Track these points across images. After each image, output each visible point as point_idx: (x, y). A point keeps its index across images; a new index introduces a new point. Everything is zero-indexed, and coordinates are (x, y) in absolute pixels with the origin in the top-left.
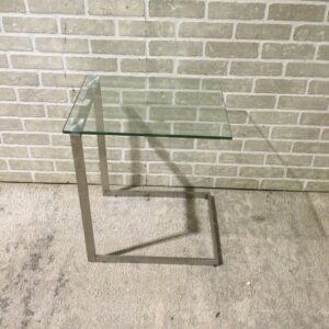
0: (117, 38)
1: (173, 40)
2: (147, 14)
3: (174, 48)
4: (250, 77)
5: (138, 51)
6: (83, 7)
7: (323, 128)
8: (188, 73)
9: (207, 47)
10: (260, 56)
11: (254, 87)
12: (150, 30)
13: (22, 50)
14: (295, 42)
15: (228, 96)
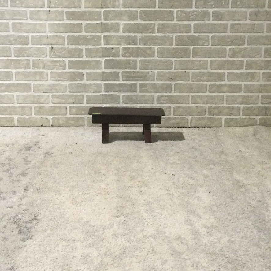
0: (83, 9)
1: (119, 10)
3: (119, 15)
4: (171, 35)
7: (226, 72)
8: (130, 32)
10: (175, 19)
11: (174, 42)
13: (20, 20)
14: (197, 9)
15: (157, 49)
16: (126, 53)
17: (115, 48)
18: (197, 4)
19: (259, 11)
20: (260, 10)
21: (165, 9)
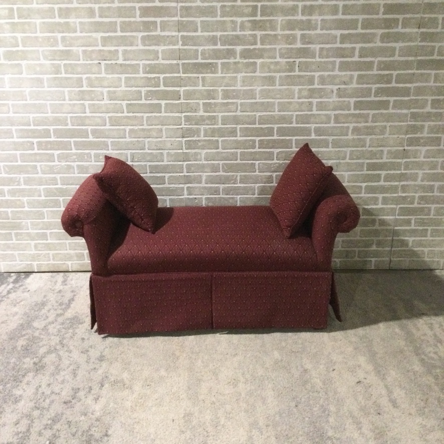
0: (165, 163)
1: (201, 162)
2: (184, 148)
3: (202, 168)
4: (253, 185)
5: (178, 170)
6: (145, 145)
8: (212, 183)
9: (223, 167)
10: (257, 171)
11: (256, 191)
12: (186, 158)
14: (278, 162)
15: (240, 198)
16: (208, 203)
17: (198, 198)
18: (279, 156)
19: (340, 163)
20: (342, 161)
21: (247, 162)
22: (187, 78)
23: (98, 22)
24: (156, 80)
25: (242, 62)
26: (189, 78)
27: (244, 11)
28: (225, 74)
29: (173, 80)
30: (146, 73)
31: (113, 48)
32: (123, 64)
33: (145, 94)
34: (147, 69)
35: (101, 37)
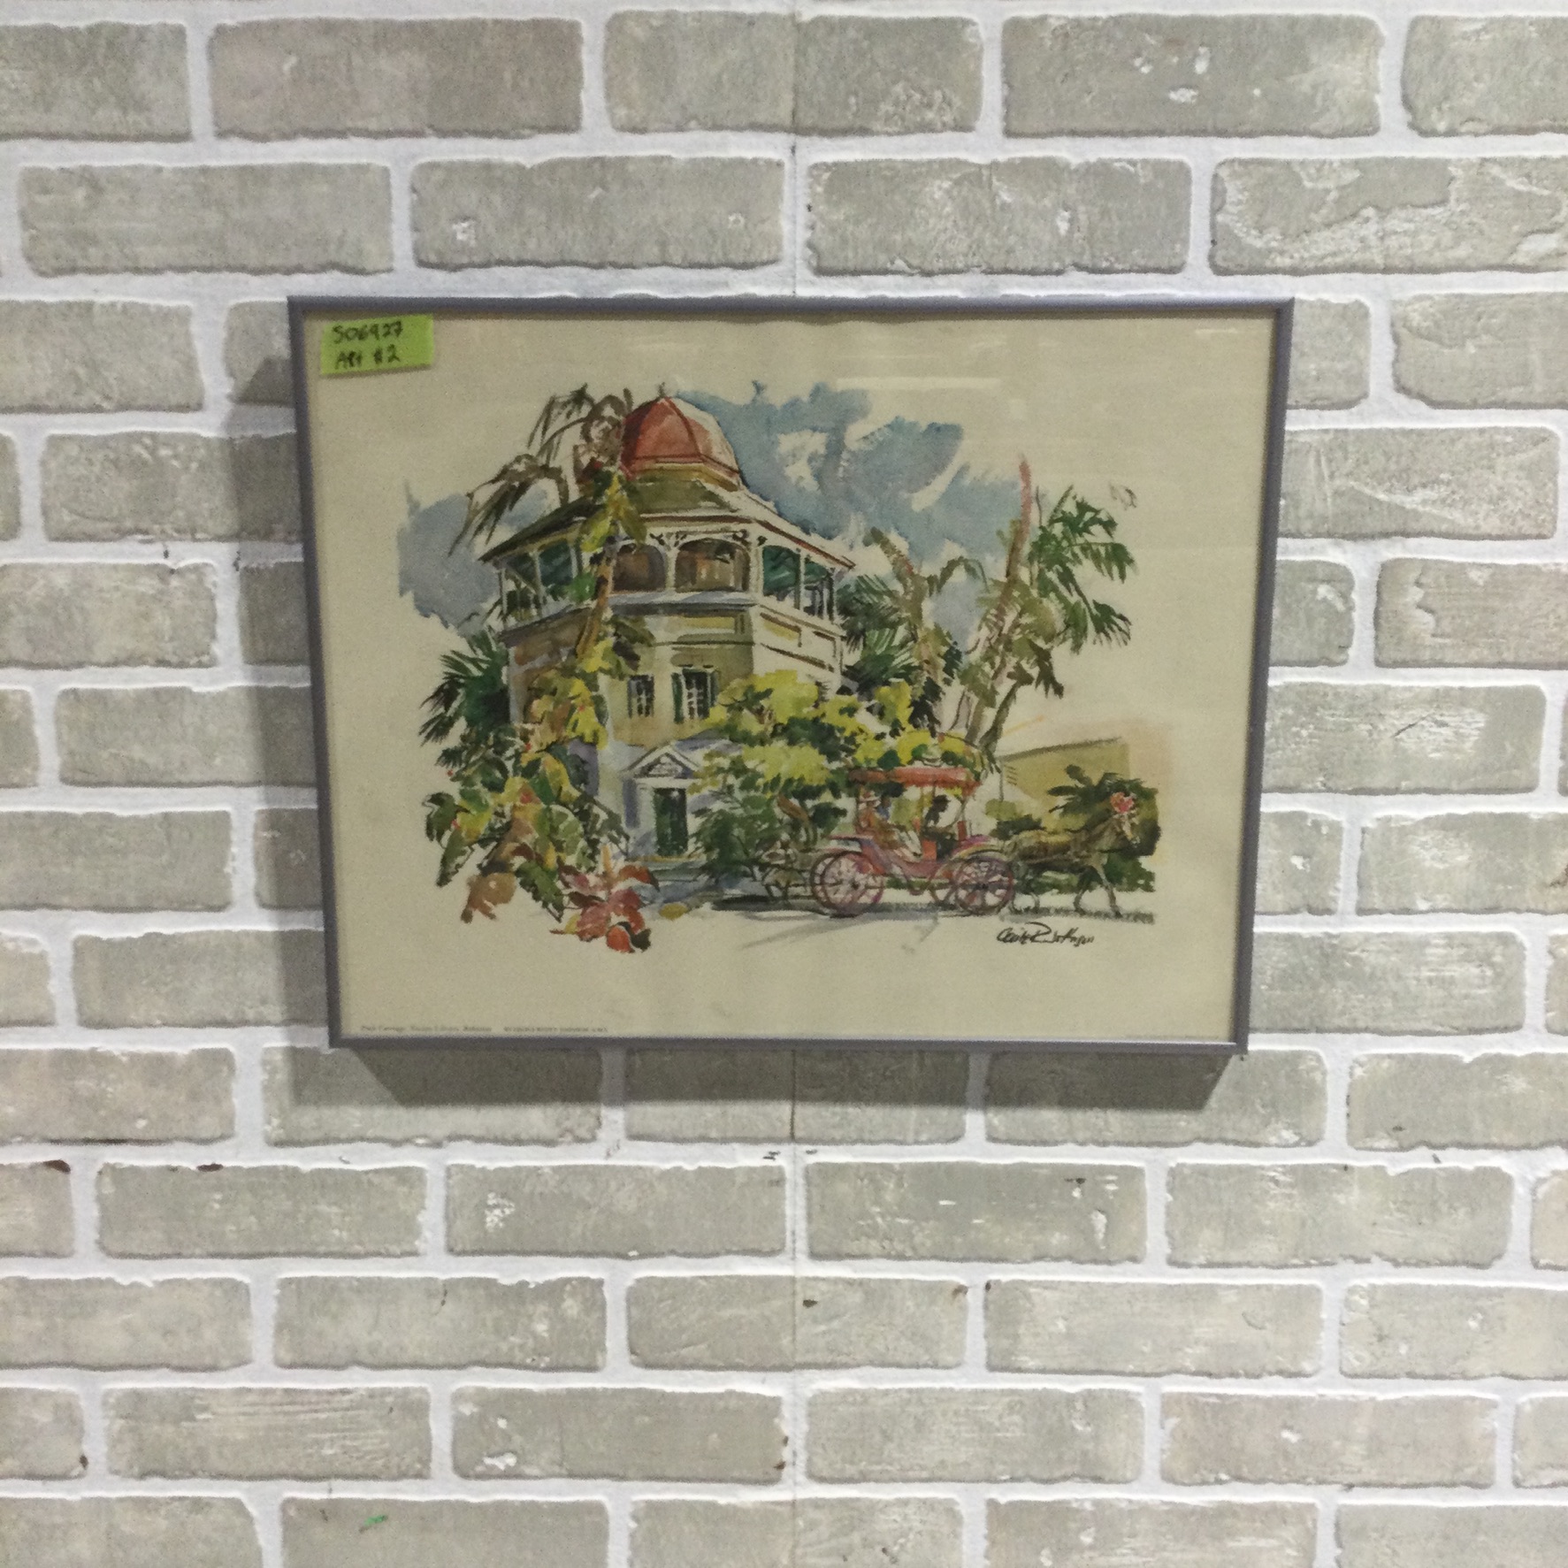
22: (856, 1297)
23: (59, 822)
24: (571, 1307)
25: (1380, 1170)
26: (874, 1293)
27: (1409, 741)
28: (1210, 1265)
29: (727, 1313)
30: (474, 1253)
31: (181, 1044)
32: (272, 1172)
33: (459, 1419)
34: (493, 1219)
35: (83, 948)
